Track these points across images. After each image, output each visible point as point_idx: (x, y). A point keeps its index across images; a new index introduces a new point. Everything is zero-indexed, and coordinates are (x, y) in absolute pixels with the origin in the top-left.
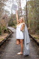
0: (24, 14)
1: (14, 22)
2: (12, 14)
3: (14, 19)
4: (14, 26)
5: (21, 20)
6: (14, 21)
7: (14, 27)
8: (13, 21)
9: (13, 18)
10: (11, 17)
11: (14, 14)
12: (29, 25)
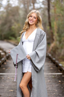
0: (43, 6)
1: (13, 27)
2: (9, 6)
3: (15, 20)
4: (16, 38)
5: (35, 20)
6: (15, 26)
7: (13, 41)
8: (10, 26)
9: (11, 17)
10: (5, 15)
11: (13, 6)
12: (56, 34)
